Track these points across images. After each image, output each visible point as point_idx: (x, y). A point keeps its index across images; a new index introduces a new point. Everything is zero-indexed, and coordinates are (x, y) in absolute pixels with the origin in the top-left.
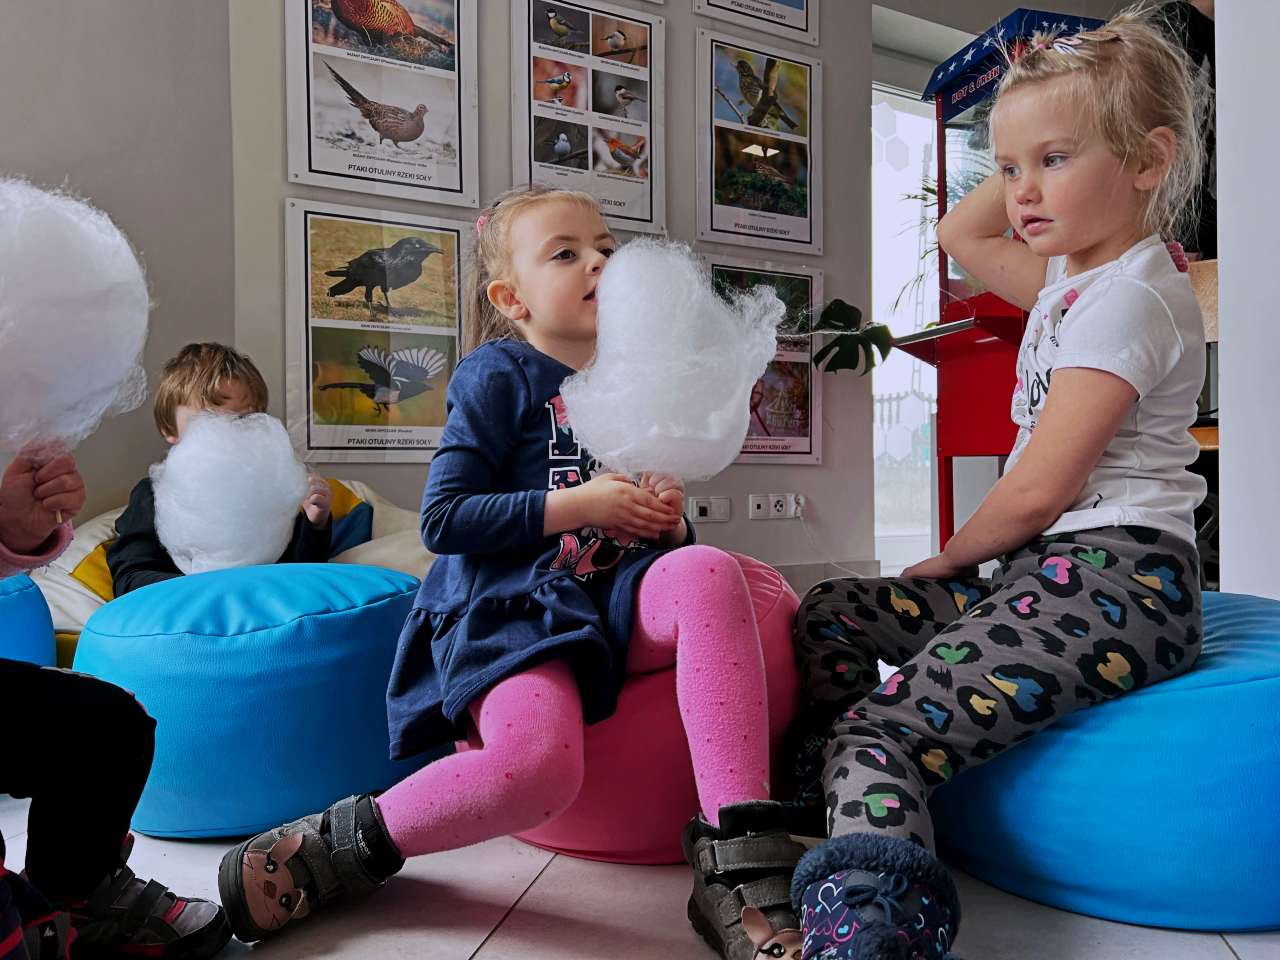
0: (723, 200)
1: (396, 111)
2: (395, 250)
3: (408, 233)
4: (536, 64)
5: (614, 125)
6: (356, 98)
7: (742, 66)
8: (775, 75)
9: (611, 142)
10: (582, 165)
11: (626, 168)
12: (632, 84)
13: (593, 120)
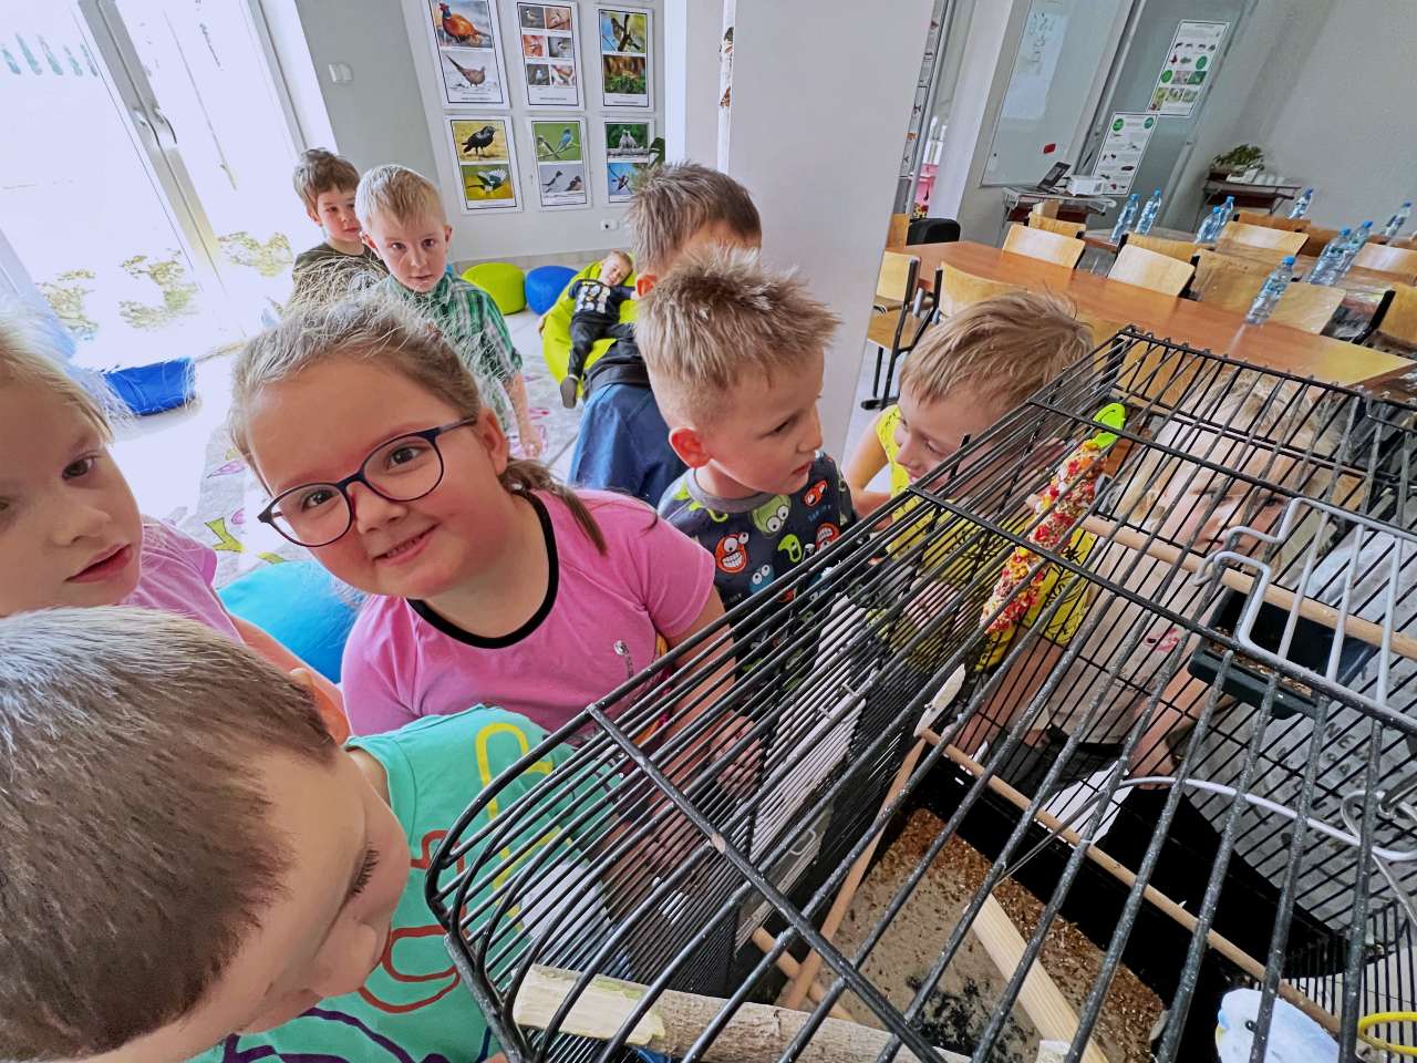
0: (608, 91)
1: (474, 71)
2: (482, 132)
3: (485, 124)
4: (525, 38)
5: (558, 62)
6: (459, 68)
7: (614, 21)
8: (629, 23)
9: (559, 71)
10: (548, 84)
11: (566, 82)
12: (565, 40)
13: (550, 61)
